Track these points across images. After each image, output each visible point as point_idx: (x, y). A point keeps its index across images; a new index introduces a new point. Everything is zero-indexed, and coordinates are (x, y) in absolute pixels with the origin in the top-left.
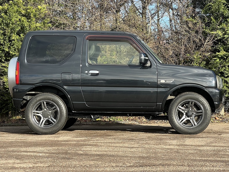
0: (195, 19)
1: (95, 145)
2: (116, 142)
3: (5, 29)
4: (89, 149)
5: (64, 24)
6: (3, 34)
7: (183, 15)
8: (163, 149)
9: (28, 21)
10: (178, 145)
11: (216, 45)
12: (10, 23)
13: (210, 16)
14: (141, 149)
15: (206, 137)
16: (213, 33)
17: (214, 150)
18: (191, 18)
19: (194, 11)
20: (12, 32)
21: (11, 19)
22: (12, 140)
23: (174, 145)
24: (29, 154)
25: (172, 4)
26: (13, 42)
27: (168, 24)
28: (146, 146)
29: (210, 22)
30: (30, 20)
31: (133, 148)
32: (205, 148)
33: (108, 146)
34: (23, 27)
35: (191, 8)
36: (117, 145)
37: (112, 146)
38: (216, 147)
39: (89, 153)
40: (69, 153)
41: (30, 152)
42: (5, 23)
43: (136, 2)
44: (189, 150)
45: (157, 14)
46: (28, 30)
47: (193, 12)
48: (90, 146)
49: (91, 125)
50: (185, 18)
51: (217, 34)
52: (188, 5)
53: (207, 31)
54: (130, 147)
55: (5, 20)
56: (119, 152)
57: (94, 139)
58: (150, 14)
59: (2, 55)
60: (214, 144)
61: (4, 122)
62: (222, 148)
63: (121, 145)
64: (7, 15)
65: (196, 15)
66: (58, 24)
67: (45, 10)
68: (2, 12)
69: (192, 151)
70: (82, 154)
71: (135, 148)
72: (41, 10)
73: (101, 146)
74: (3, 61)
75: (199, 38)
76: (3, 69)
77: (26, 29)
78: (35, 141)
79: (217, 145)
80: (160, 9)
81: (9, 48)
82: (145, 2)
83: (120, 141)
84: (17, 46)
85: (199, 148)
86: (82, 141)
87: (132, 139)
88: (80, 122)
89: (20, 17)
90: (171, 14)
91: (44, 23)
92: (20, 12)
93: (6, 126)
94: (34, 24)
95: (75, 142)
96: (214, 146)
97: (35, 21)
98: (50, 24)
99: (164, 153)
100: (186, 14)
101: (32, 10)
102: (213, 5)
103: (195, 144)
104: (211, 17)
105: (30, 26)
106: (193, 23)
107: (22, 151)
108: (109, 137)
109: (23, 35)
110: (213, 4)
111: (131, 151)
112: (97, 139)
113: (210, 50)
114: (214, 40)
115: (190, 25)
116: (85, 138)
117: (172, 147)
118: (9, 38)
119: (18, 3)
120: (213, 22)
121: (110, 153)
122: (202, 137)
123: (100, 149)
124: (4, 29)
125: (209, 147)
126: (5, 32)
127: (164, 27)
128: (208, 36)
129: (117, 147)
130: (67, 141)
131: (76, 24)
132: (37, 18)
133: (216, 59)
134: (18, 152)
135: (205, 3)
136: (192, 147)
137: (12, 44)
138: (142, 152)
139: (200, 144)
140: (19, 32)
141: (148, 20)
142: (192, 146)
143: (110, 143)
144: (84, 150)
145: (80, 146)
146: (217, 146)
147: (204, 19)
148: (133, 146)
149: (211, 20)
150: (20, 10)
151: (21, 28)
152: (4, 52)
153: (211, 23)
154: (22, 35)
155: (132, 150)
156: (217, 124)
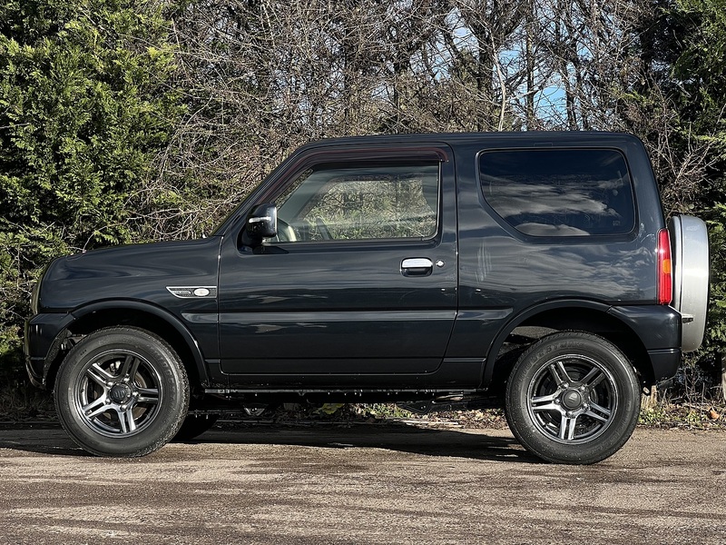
0: (647, 94)
1: (300, 503)
2: (372, 492)
3: (43, 120)
4: (278, 518)
5: (227, 105)
6: (35, 134)
7: (608, 81)
8: (518, 521)
9: (117, 95)
10: (573, 509)
11: (714, 178)
12: (57, 101)
13: (697, 85)
14: (448, 519)
15: (669, 481)
16: (704, 141)
17: (689, 531)
18: (636, 93)
19: (644, 70)
20: (62, 131)
21: (62, 90)
22: (37, 480)
23: (558, 507)
24: (75, 530)
25: (574, 45)
26: (67, 161)
27: (560, 110)
28: (468, 509)
29: (697, 104)
30: (122, 92)
31: (421, 514)
32: (660, 522)
33: (340, 507)
34: (100, 115)
35: (636, 59)
36: (372, 503)
37: (354, 508)
38: (696, 519)
39: (270, 530)
40: (208, 531)
41: (81, 523)
42: (44, 101)
43: (459, 40)
44: (604, 526)
45: (526, 78)
46: (115, 125)
47: (642, 73)
48: (283, 507)
49: (307, 429)
50: (616, 91)
51: (718, 143)
52: (626, 49)
53: (687, 133)
54: (411, 513)
55: (43, 91)
56: (372, 528)
57: (303, 481)
58: (502, 78)
59: (32, 202)
60: (691, 509)
61: (34, 413)
62: (716, 523)
63: (386, 504)
64: (49, 77)
65: (650, 81)
66: (210, 105)
67: (169, 60)
68: (35, 66)
69: (615, 532)
70: (248, 536)
71: (430, 514)
72: (156, 60)
73: (319, 505)
74: (35, 219)
75: (661, 156)
76: (35, 247)
77: (109, 119)
78: (110, 483)
79: (701, 511)
80: (536, 61)
81: (54, 179)
82: (488, 40)
83: (386, 490)
84: (78, 174)
85: (640, 522)
86: (261, 486)
87: (427, 483)
88: (275, 420)
89: (89, 82)
90: (572, 79)
91: (166, 103)
92: (91, 66)
93: (40, 426)
94: (136, 105)
95: (237, 491)
96: (692, 515)
97: (138, 95)
98: (184, 106)
99: (521, 537)
100: (618, 76)
101: (130, 61)
102: (706, 50)
103: (629, 507)
104: (701, 89)
105: (120, 112)
106: (642, 108)
107: (56, 521)
108: (355, 475)
109: (99, 141)
110: (706, 46)
111: (413, 525)
112: (314, 479)
113: (696, 195)
114: (710, 164)
115: (632, 114)
116: (276, 476)
117: (550, 515)
118: (55, 148)
119: (86, 38)
120: (708, 106)
121: (342, 532)
122: (657, 481)
123: (313, 516)
124: (39, 119)
125: (675, 519)
126: (42, 129)
127: (548, 119)
128: (688, 151)
129: (371, 510)
130: (212, 486)
131: (267, 107)
132: (144, 86)
133: (713, 223)
134: (43, 522)
135: (682, 44)
136: (618, 516)
137: (65, 167)
138: (447, 532)
139: (647, 505)
140: (87, 130)
141: (498, 96)
142: (618, 511)
143: (351, 494)
144: (258, 521)
145: (250, 504)
146: (702, 516)
147: (677, 96)
148: (423, 508)
149: (701, 98)
150: (92, 62)
151: (94, 118)
152: (39, 193)
153: (700, 109)
154: (94, 139)
155: (418, 523)
156: (714, 433)
